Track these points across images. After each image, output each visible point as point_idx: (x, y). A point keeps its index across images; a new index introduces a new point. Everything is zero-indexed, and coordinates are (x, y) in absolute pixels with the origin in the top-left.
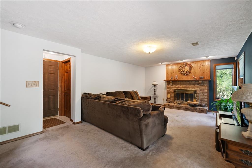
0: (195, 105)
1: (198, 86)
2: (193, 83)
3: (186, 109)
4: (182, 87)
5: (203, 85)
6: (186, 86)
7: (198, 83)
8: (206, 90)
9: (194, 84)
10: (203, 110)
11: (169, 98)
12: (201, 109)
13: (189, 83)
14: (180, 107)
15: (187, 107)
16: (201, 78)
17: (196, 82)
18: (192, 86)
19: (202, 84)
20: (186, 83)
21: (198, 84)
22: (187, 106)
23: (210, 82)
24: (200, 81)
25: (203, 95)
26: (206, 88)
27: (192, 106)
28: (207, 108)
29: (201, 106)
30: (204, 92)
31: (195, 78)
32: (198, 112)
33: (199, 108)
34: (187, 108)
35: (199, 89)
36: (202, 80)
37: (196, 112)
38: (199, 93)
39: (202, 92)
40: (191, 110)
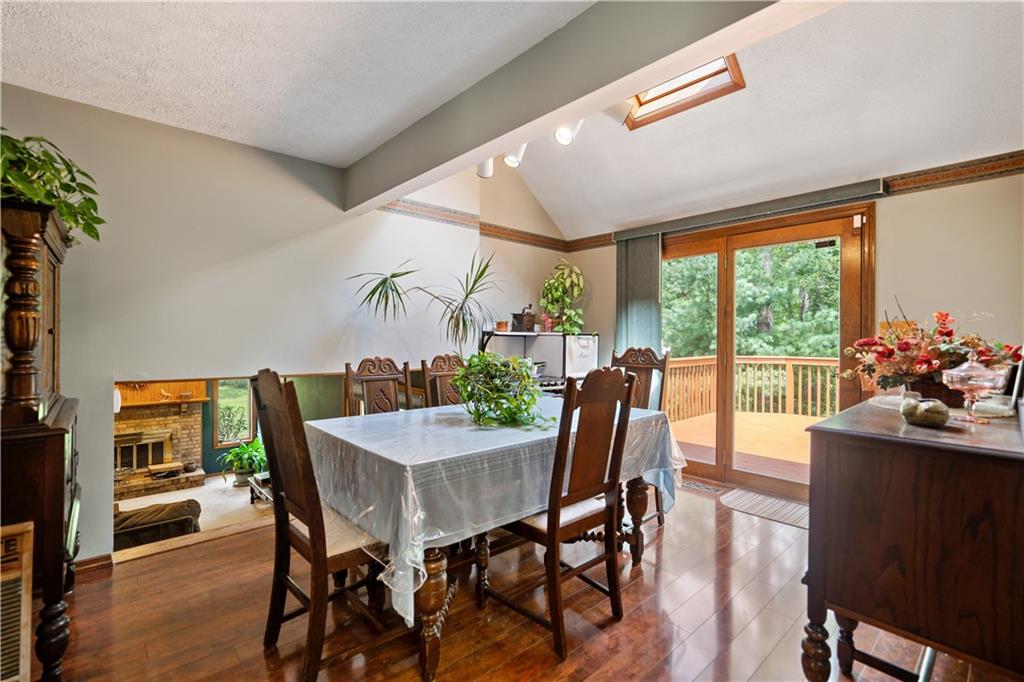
0: (172, 473)
1: (177, 417)
2: (163, 411)
3: (146, 490)
4: (124, 426)
5: (190, 415)
6: (138, 421)
7: (176, 409)
8: (198, 426)
9: (165, 415)
10: (196, 478)
12: (191, 479)
13: (148, 411)
14: (123, 491)
15: (152, 484)
16: (187, 397)
17: (176, 408)
18: (158, 419)
19: (189, 413)
20: (139, 412)
21: (175, 414)
22: (149, 480)
23: (205, 404)
24: (184, 407)
25: (191, 440)
26: (196, 420)
27: (165, 477)
28: (201, 472)
29: (187, 469)
30: (192, 431)
31: (167, 397)
32: (183, 488)
33: (187, 478)
34: (150, 486)
35: (179, 427)
36: (188, 403)
37: (178, 489)
38: (179, 436)
39: (187, 431)
40: (161, 489)
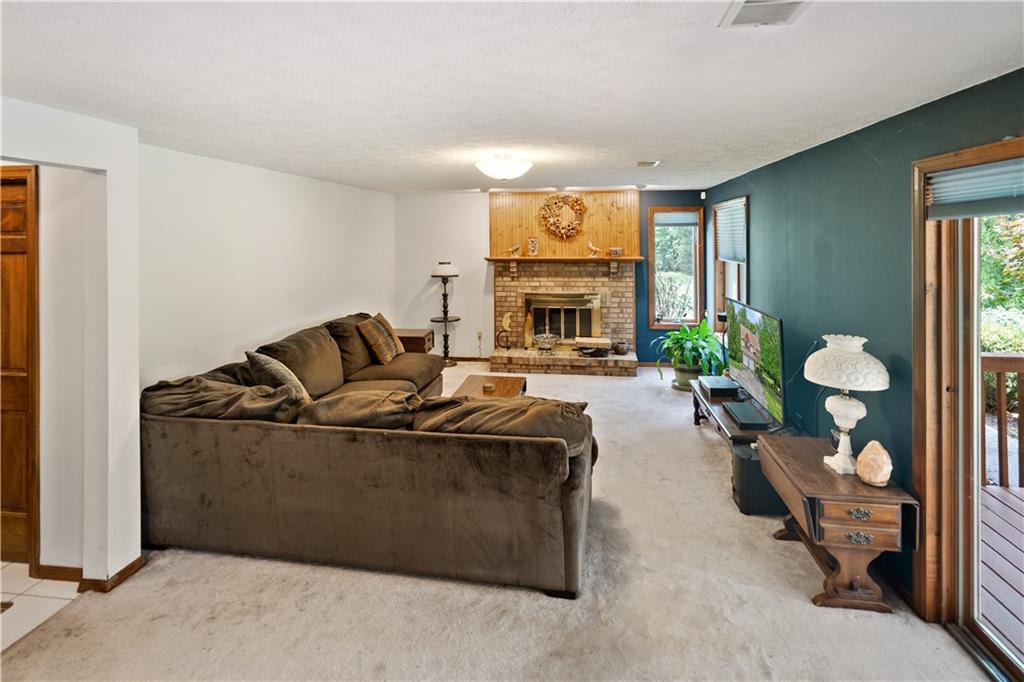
0: (599, 352)
1: (606, 279)
2: (590, 269)
3: (572, 367)
4: (553, 284)
5: (620, 278)
6: (566, 279)
7: (603, 269)
8: (630, 295)
9: (592, 275)
10: (627, 365)
11: (506, 331)
12: (621, 364)
13: (576, 269)
14: (550, 363)
15: (577, 360)
16: (616, 253)
17: (603, 266)
18: (586, 280)
19: (617, 276)
20: (566, 269)
21: (606, 274)
22: (575, 355)
23: (638, 264)
24: (614, 265)
25: (622, 312)
26: (628, 284)
27: (592, 355)
28: (632, 357)
29: (617, 350)
30: (624, 300)
31: (595, 252)
32: (611, 375)
33: (616, 361)
34: (577, 364)
35: (609, 293)
36: (619, 262)
37: (606, 374)
38: (608, 305)
39: (618, 300)
40: (588, 369)
